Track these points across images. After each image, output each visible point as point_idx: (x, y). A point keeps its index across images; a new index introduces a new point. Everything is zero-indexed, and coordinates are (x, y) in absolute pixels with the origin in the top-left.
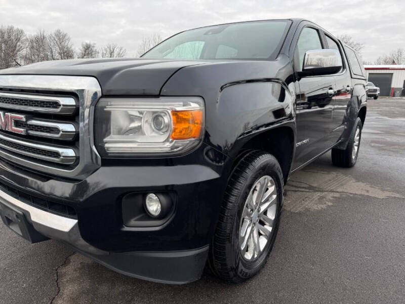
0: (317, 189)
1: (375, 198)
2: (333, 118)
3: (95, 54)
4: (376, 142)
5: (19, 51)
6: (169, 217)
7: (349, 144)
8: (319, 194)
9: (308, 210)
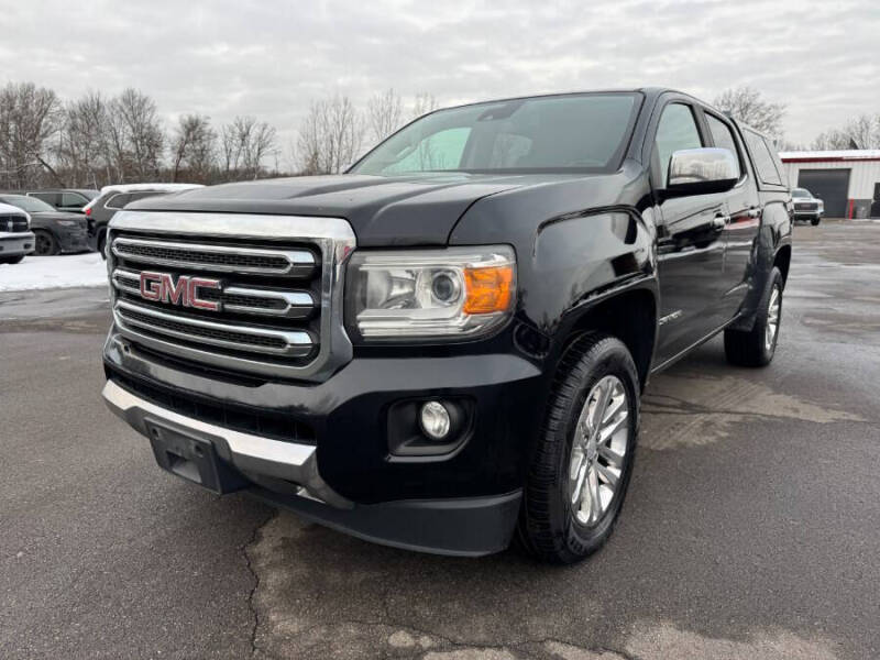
0: (698, 409)
1: (810, 422)
2: (726, 268)
3: (209, 139)
4: (815, 316)
5: (45, 136)
6: (463, 437)
7: (757, 319)
8: (702, 417)
9: (682, 446)
